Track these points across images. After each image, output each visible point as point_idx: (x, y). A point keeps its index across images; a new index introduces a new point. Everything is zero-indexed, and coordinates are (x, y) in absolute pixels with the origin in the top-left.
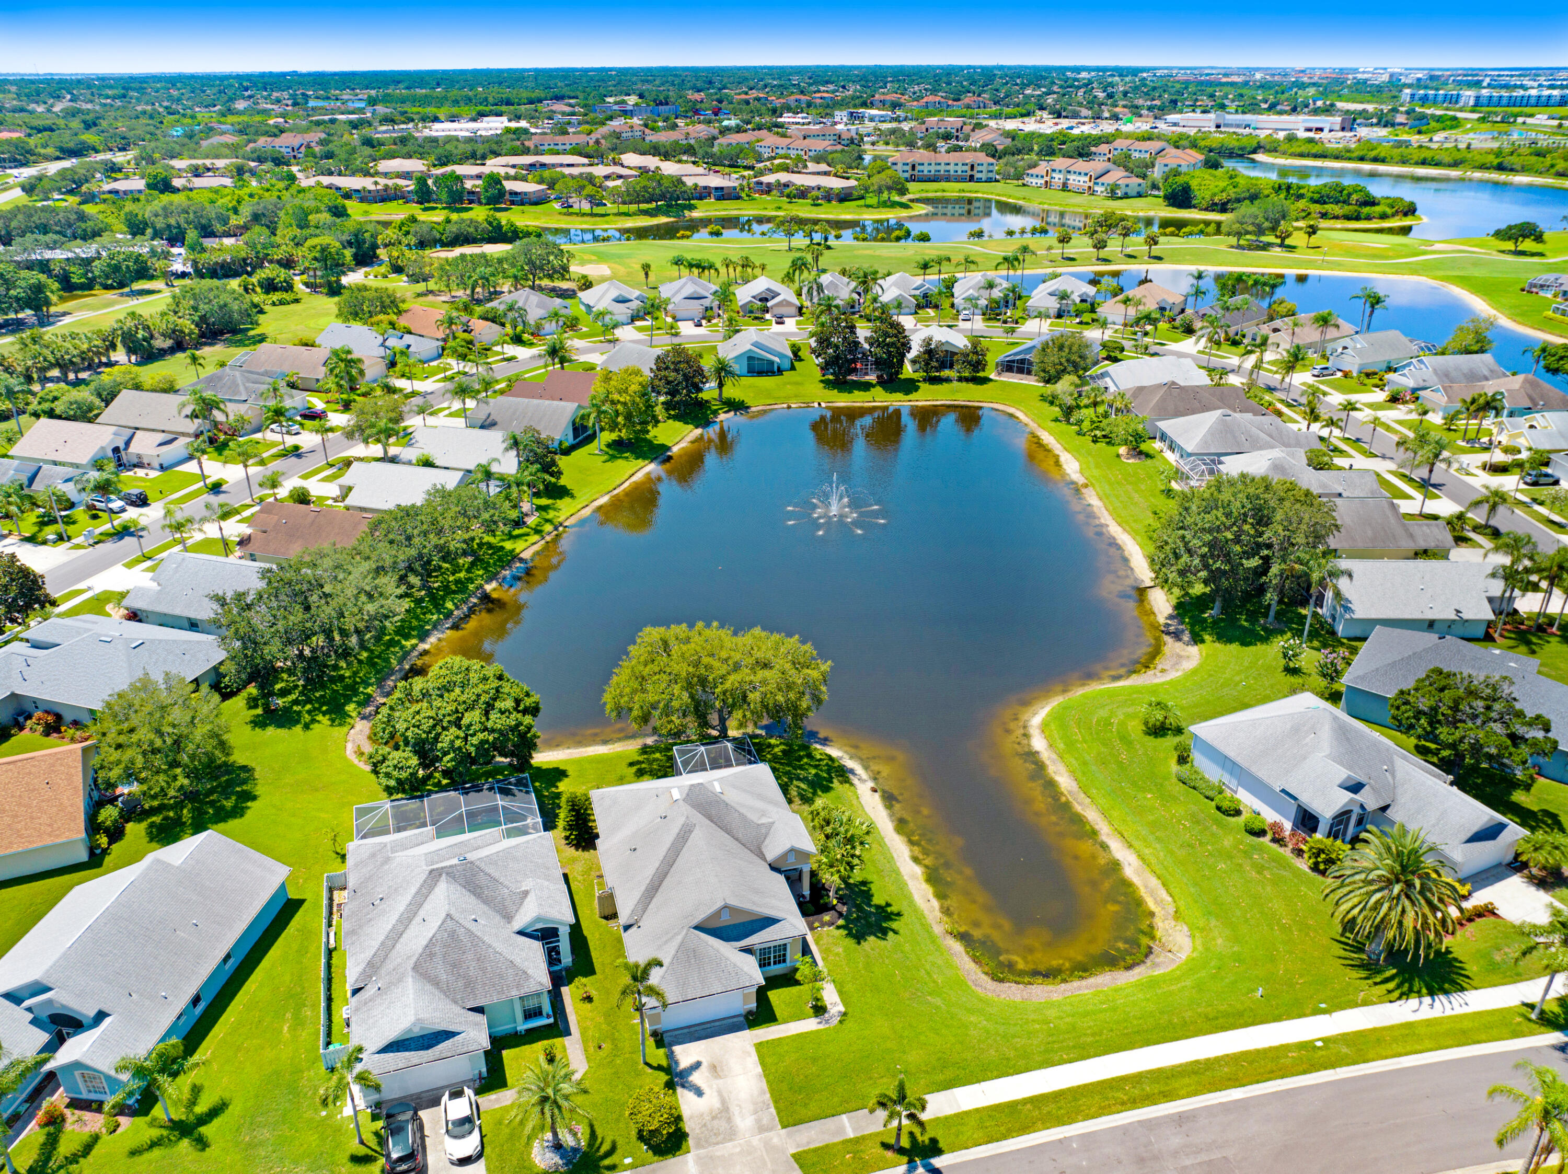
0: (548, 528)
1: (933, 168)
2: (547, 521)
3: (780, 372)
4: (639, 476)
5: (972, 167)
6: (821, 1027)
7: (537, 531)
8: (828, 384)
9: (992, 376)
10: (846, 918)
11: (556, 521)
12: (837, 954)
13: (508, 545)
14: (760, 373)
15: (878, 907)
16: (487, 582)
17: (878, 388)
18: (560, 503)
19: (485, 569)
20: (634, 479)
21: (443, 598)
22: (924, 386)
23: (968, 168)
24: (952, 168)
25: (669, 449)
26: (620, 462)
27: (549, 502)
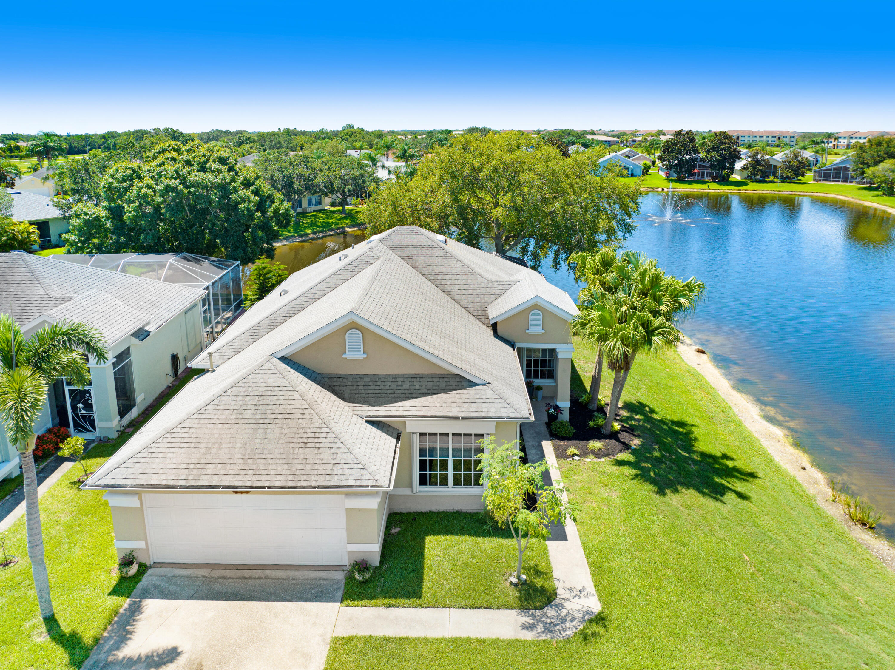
5: (779, 138)
6: (529, 636)
9: (809, 181)
10: (634, 452)
12: (607, 502)
15: (703, 455)
16: (349, 227)
17: (713, 183)
21: (305, 228)
22: (752, 184)
23: (776, 139)
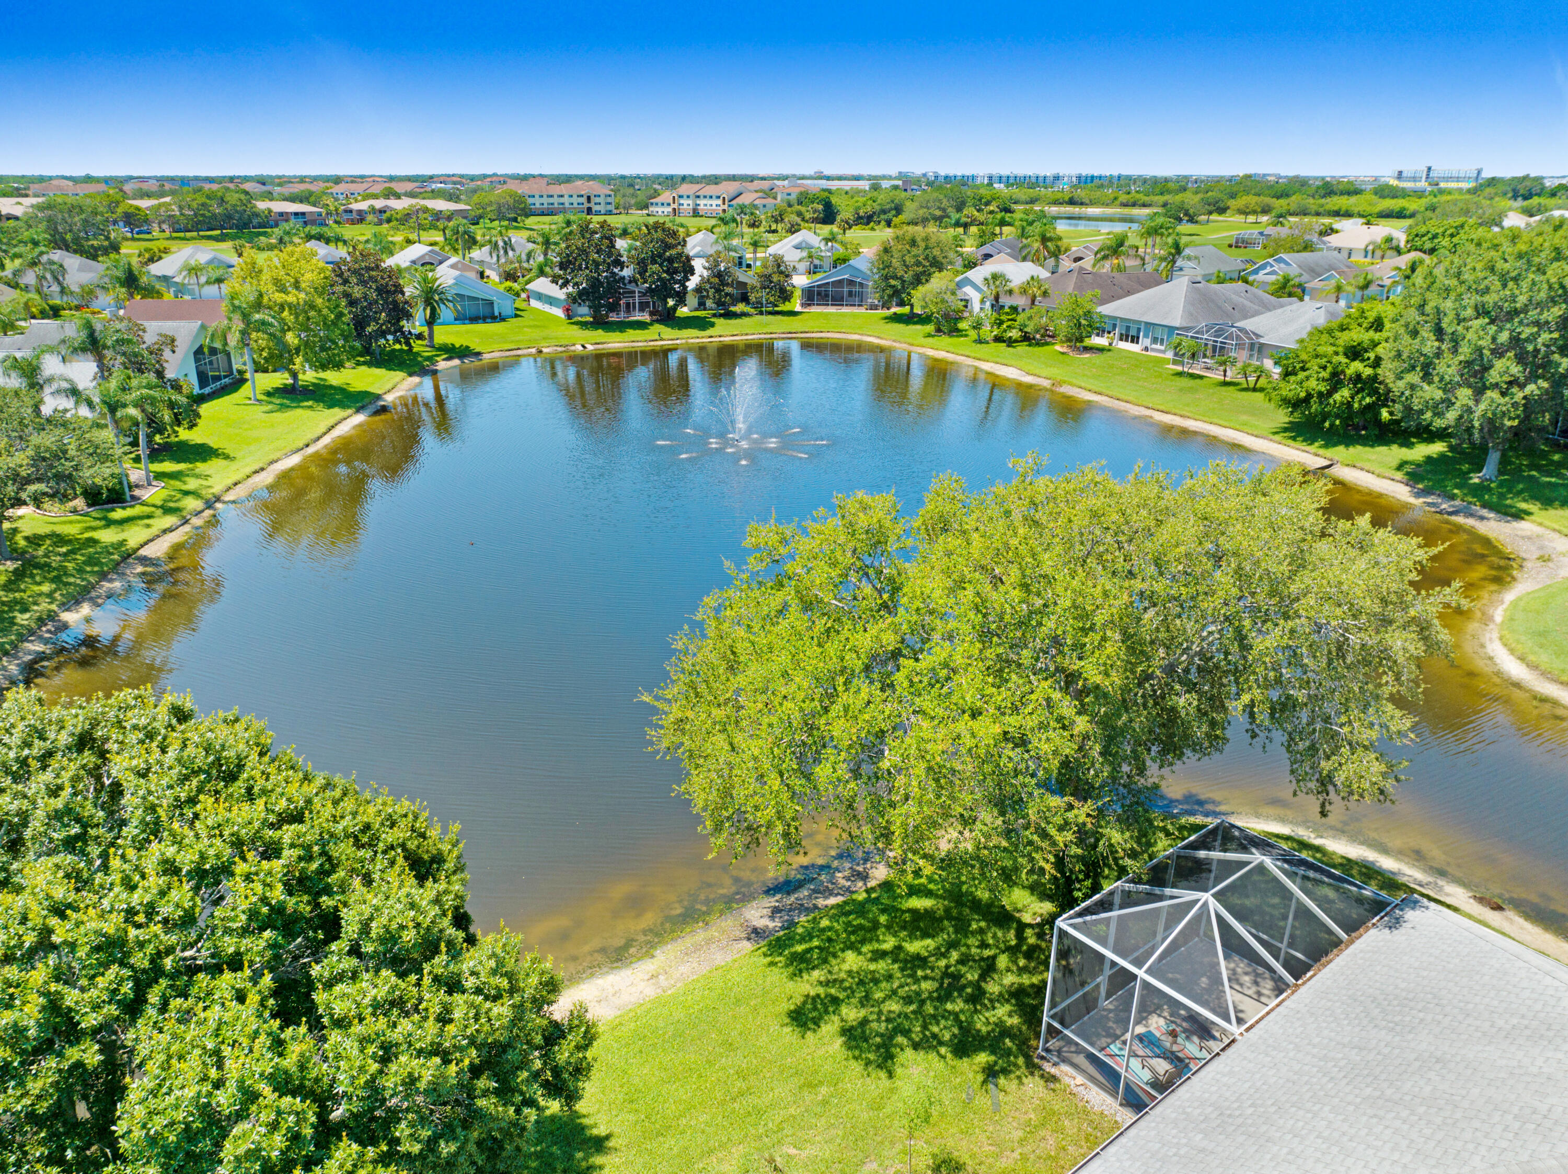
0: (191, 504)
1: (545, 200)
2: (187, 493)
3: (503, 319)
4: (344, 429)
5: (589, 198)
7: (167, 510)
8: (584, 325)
9: (798, 308)
11: (208, 494)
13: (107, 536)
14: (474, 319)
16: (66, 606)
17: (660, 327)
18: (201, 467)
19: (56, 580)
20: (336, 433)
22: (719, 322)
23: (584, 200)
24: (566, 200)
25: (378, 397)
26: (299, 411)
27: (182, 466)
